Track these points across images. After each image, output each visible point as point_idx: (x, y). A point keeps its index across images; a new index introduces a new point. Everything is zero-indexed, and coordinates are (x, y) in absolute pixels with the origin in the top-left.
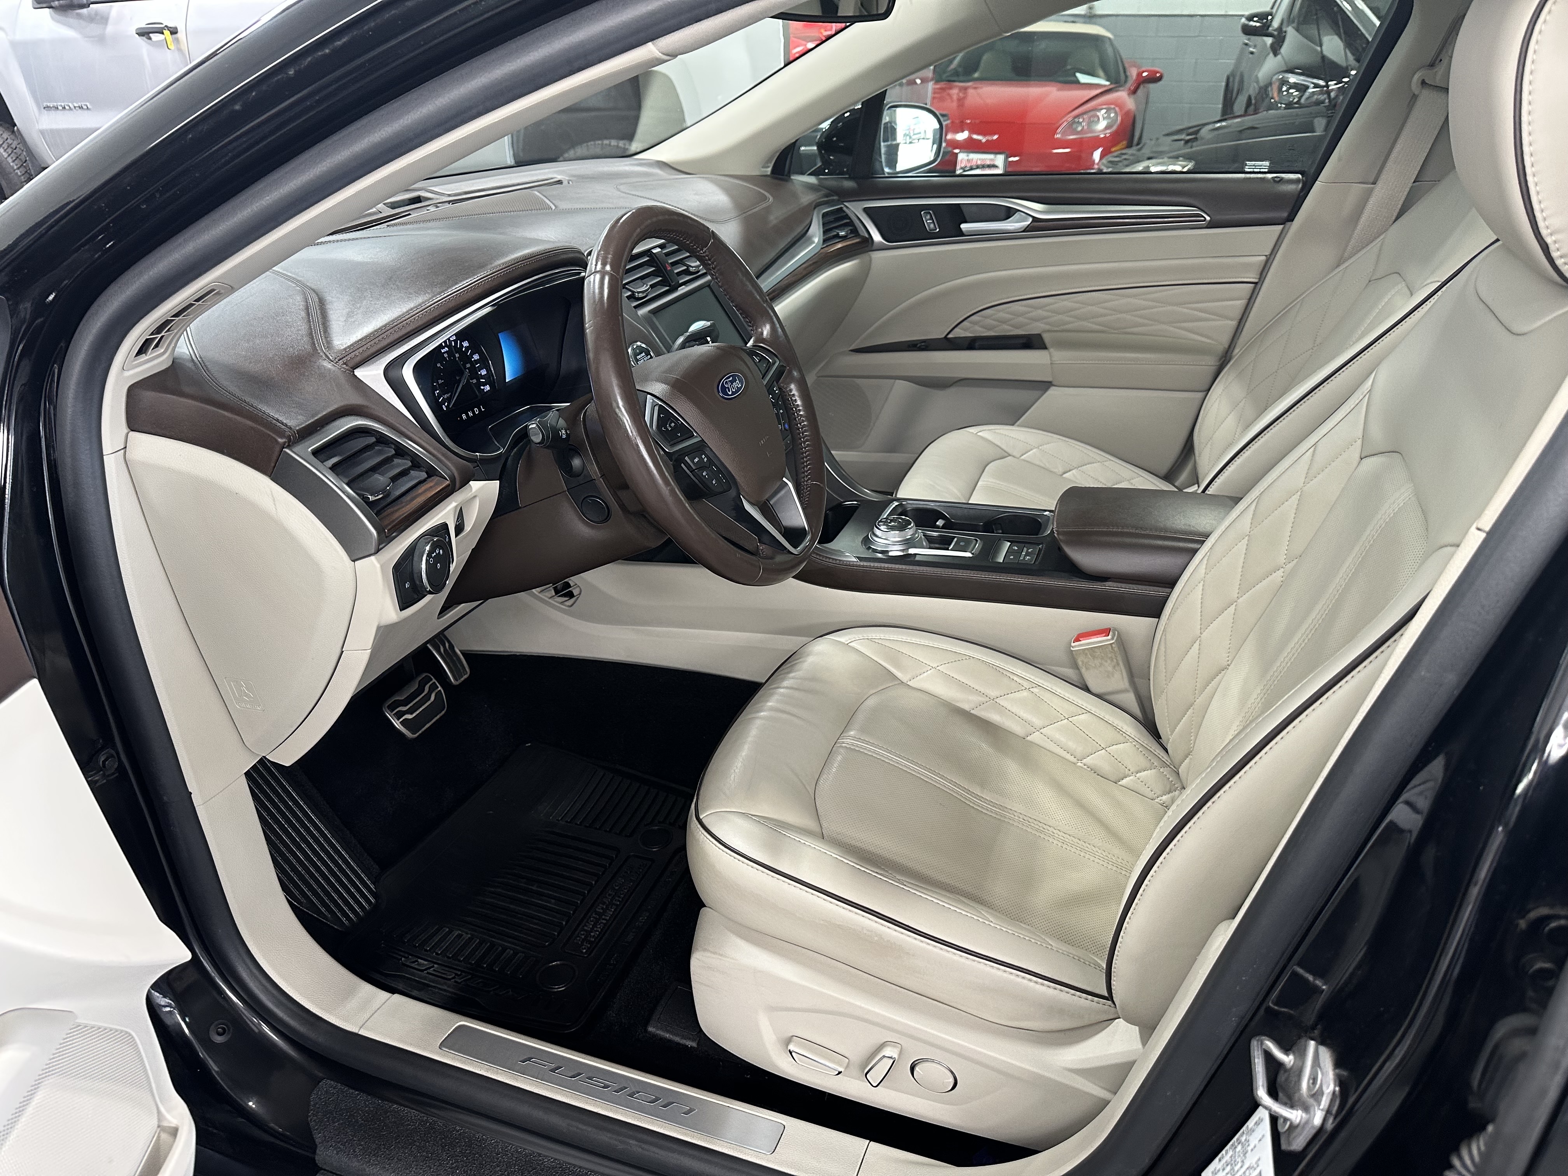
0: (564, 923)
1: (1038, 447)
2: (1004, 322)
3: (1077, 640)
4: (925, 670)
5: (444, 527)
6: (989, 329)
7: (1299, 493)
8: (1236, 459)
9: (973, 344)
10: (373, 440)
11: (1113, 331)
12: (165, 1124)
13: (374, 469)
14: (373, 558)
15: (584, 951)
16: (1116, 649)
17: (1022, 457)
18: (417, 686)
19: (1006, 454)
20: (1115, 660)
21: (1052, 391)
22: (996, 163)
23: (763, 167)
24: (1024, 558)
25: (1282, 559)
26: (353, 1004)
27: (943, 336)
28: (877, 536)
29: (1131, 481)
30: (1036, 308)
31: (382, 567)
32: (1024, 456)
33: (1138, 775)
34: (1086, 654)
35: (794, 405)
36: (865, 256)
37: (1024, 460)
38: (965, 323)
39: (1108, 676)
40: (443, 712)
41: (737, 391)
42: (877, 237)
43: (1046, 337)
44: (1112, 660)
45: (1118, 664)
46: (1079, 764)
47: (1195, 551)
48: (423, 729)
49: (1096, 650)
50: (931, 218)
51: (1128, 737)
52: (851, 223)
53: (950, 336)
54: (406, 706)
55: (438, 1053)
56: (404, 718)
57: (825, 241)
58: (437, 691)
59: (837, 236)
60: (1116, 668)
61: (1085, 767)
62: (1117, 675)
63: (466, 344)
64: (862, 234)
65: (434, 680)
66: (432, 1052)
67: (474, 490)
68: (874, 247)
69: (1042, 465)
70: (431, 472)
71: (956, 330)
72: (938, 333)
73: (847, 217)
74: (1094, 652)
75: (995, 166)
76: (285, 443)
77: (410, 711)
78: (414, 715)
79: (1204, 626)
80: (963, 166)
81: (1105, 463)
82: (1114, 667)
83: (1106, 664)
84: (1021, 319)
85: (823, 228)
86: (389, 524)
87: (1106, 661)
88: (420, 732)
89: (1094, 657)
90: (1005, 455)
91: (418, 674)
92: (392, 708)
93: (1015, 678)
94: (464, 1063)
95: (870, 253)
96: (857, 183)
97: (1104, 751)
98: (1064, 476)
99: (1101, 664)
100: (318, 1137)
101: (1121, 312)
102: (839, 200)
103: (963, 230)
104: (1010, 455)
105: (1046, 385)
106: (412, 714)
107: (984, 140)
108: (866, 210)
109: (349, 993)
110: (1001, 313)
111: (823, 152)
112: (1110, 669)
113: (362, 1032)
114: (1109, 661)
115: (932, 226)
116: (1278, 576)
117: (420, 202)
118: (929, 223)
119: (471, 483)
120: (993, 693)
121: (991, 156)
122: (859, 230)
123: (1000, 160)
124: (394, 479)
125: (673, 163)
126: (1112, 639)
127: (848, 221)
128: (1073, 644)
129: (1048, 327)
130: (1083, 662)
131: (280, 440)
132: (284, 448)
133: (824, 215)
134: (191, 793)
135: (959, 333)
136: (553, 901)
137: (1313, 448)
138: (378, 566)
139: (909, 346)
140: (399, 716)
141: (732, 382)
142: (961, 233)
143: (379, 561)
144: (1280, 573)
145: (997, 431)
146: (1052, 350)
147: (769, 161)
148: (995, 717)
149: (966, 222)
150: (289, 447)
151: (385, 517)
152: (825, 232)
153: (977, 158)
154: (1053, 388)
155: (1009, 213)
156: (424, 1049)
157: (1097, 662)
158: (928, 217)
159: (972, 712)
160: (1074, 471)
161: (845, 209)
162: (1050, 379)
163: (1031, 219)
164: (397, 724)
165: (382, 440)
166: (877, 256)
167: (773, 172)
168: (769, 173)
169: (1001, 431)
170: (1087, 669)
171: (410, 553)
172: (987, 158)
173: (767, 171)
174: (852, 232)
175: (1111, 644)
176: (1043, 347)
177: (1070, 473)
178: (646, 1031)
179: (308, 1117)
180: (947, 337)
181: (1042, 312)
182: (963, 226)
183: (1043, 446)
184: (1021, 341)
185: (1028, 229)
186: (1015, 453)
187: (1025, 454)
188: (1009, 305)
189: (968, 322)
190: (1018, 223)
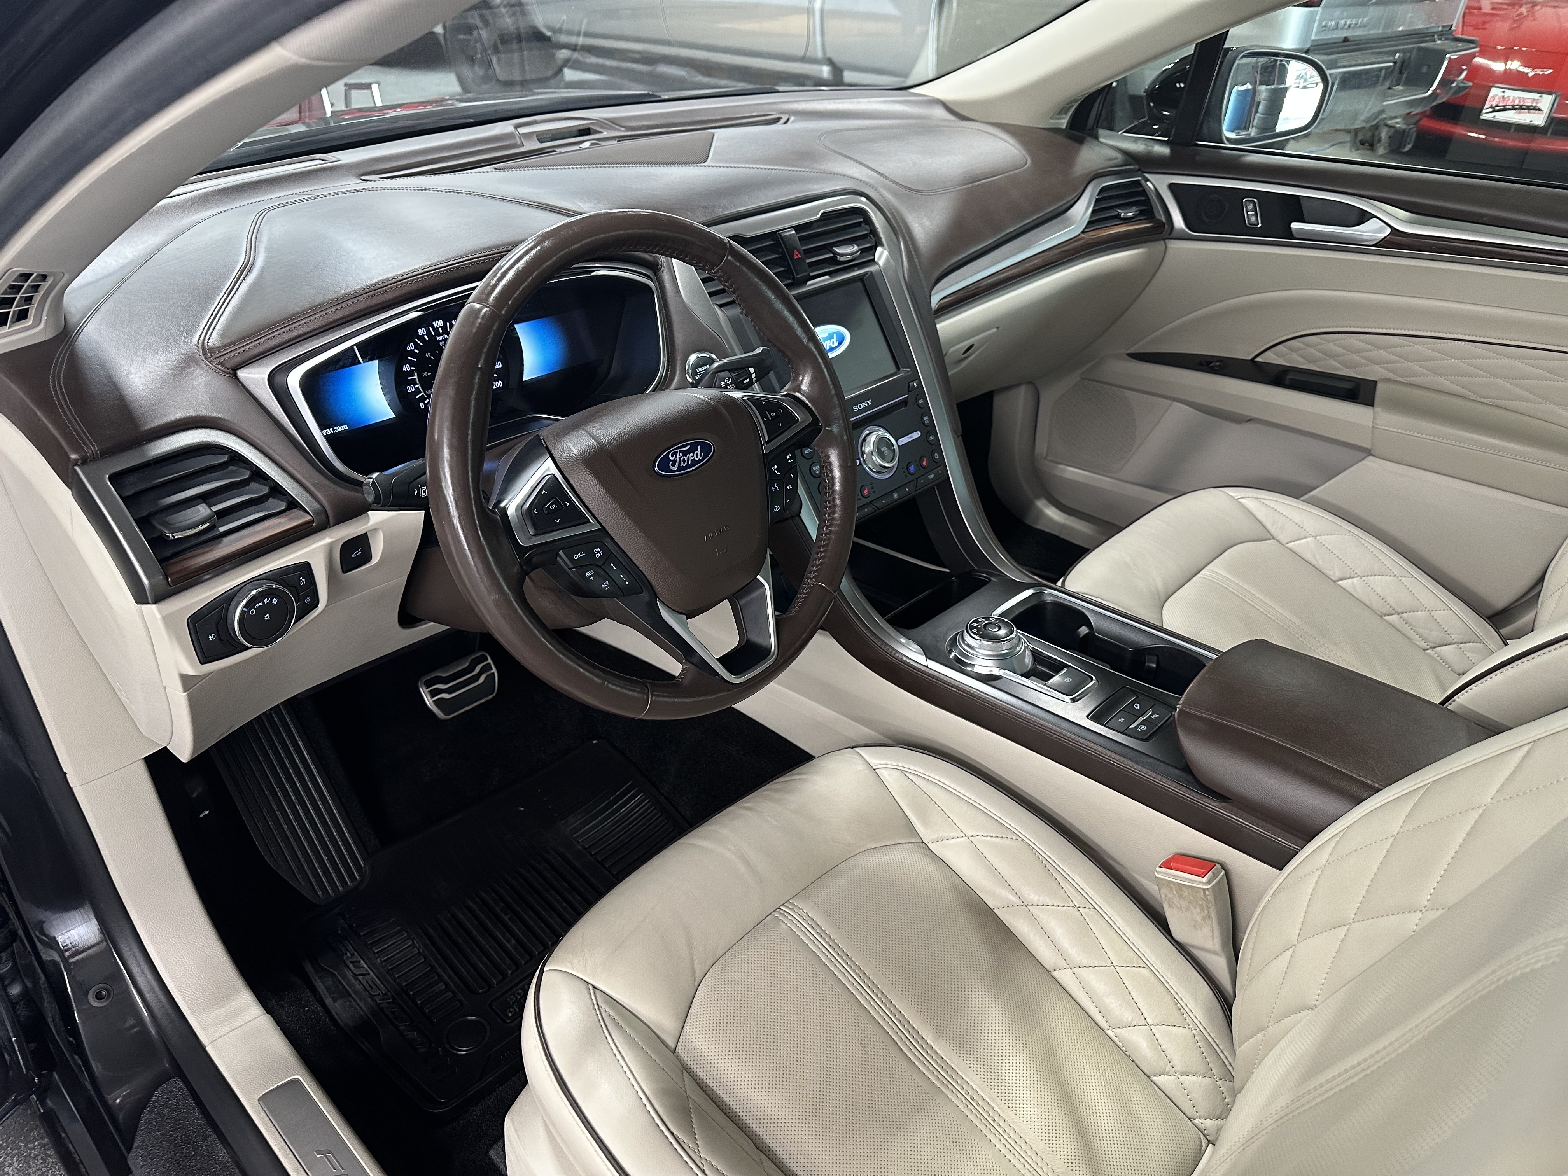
0: (509, 972)
1: (1315, 537)
3: (1167, 865)
4: (955, 834)
7: (1480, 811)
9: (1282, 377)
10: (225, 458)
11: (1478, 399)
13: (204, 498)
14: (157, 606)
15: (510, 1015)
16: (1210, 897)
17: (1289, 545)
18: (467, 664)
19: (1269, 536)
20: (1206, 912)
21: (1370, 463)
22: (1540, 106)
23: (1051, 118)
24: (1137, 727)
26: (222, 1011)
27: (1250, 358)
29: (1433, 613)
30: (1381, 348)
31: (167, 620)
32: (1293, 543)
33: (1182, 1078)
34: (1171, 889)
35: (827, 475)
36: (1158, 246)
37: (1288, 548)
38: (1280, 346)
39: (1195, 926)
40: (491, 697)
41: (688, 466)
42: (1178, 221)
43: (1380, 388)
44: (1202, 910)
45: (1209, 917)
46: (1109, 1032)
48: (460, 712)
49: (1184, 889)
50: (1255, 209)
51: (1189, 1020)
52: (1148, 202)
53: (1259, 359)
54: (446, 683)
55: (253, 1107)
56: (439, 696)
57: (1090, 223)
58: (489, 673)
59: (1118, 216)
60: (1207, 921)
61: (1116, 1040)
62: (1207, 930)
64: (1158, 217)
65: (490, 661)
66: (249, 1101)
67: (371, 523)
68: (1174, 234)
69: (1312, 560)
70: (293, 505)
71: (1268, 353)
72: (1244, 353)
73: (1144, 192)
74: (1182, 890)
75: (1537, 109)
76: (77, 460)
77: (449, 691)
78: (453, 695)
79: (1302, 937)
80: (1494, 104)
81: (1403, 579)
82: (1204, 919)
83: (1194, 911)
84: (1356, 358)
85: (1094, 207)
86: (177, 572)
87: (1195, 908)
88: (456, 714)
89: (1181, 896)
90: (1264, 535)
91: (479, 650)
92: (428, 684)
93: (1066, 886)
94: (267, 1129)
95: (1167, 241)
96: (1172, 150)
97: (1147, 1027)
98: (1340, 583)
99: (1188, 909)
100: (139, 1139)
101: (1496, 376)
102: (1139, 170)
103: (1293, 231)
104: (1274, 539)
105: (1364, 453)
106: (450, 693)
107: (1530, 75)
108: (1172, 187)
109: (223, 997)
110: (1331, 344)
111: (1152, 104)
112: (1198, 918)
113: (209, 1049)
114: (1198, 909)
115: (1253, 219)
116: (1411, 921)
117: (586, 134)
118: (1251, 215)
119: (370, 513)
120: (1029, 897)
121: (1536, 96)
122: (1155, 210)
123: (1546, 102)
124: (223, 514)
125: (956, 102)
126: (1209, 882)
127: (1143, 198)
128: (1158, 869)
129: (1391, 376)
130: (1166, 896)
131: (73, 456)
132: (76, 465)
133: (1103, 190)
134: (66, 773)
135: (1270, 358)
136: (513, 942)
138: (158, 616)
139: (1201, 364)
140: (433, 694)
141: (685, 453)
142: (1289, 234)
143: (160, 612)
144: (1416, 918)
145: (1266, 502)
146: (1377, 409)
147: (1063, 111)
148: (1021, 927)
149: (1302, 221)
150: (85, 463)
151: (176, 562)
152: (1094, 212)
153: (1516, 96)
154: (1371, 458)
155: (1363, 217)
156: (247, 1094)
157: (1184, 904)
158: (1251, 207)
159: (996, 911)
160: (1355, 580)
161: (1143, 182)
162: (1369, 447)
163: (1389, 230)
164: (429, 701)
165: (237, 459)
166: (1175, 245)
167: (1072, 124)
168: (1064, 127)
169: (1272, 504)
170: (1170, 906)
171: (227, 600)
172: (1529, 97)
173: (1062, 124)
174: (1142, 212)
175: (1204, 890)
176: (1370, 402)
177: (1349, 581)
178: (487, 1153)
180: (1253, 360)
181: (1384, 354)
182: (1295, 225)
183: (1322, 537)
184: (1347, 385)
185: (1383, 243)
186: (1281, 537)
187: (1294, 541)
188: (1343, 335)
189: (1285, 347)
190: (1373, 231)
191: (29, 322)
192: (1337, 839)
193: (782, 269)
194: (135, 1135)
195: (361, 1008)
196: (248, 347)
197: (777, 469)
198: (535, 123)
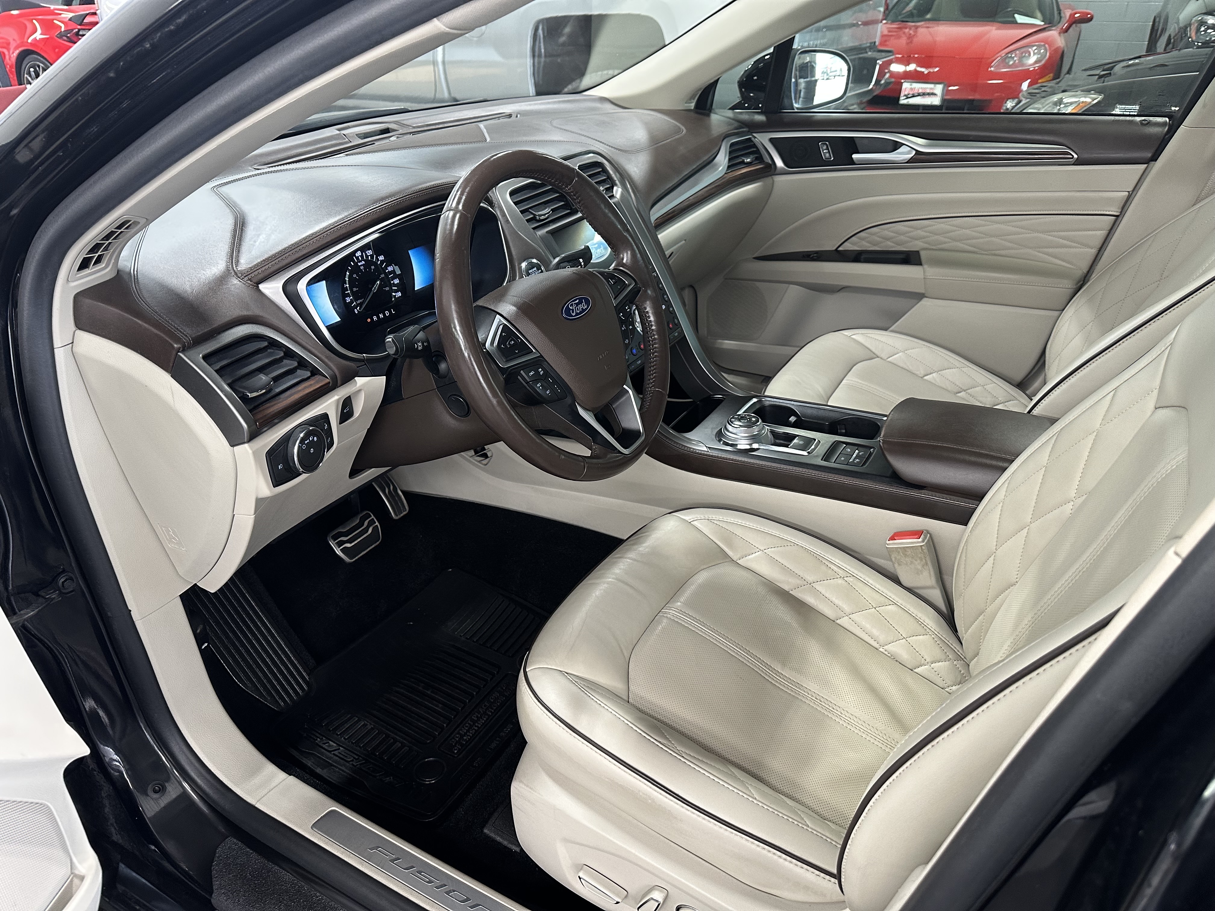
0: (445, 725)
1: (904, 352)
2: (888, 239)
3: (892, 538)
4: (753, 551)
5: (325, 417)
6: (874, 245)
7: (1095, 434)
8: (1062, 384)
9: (858, 257)
10: (266, 344)
11: (983, 252)
12: (77, 872)
13: (261, 370)
14: (246, 445)
15: (456, 751)
16: (926, 551)
17: (889, 360)
18: (358, 521)
19: (875, 356)
20: (924, 560)
21: (925, 302)
22: (935, 92)
23: (686, 103)
24: (854, 460)
25: (1073, 493)
26: (257, 780)
27: (834, 248)
28: (728, 431)
29: (985, 387)
30: (917, 229)
31: (255, 453)
32: (891, 358)
33: (933, 665)
34: (899, 552)
35: (647, 320)
36: (768, 180)
37: (888, 362)
38: (853, 238)
39: (918, 573)
40: (378, 543)
41: (581, 313)
42: (779, 163)
43: (923, 254)
44: (921, 560)
45: (927, 564)
46: (881, 649)
47: (1004, 469)
48: (359, 556)
49: (908, 550)
50: (827, 149)
51: (928, 630)
52: (758, 151)
53: (840, 249)
54: (347, 536)
55: (309, 833)
56: (344, 546)
57: (729, 167)
58: (374, 526)
59: (743, 162)
60: (925, 567)
61: (886, 653)
62: (926, 573)
63: (381, 258)
64: (766, 161)
65: (373, 517)
66: (305, 830)
67: (358, 385)
68: (777, 172)
69: (905, 366)
70: (315, 372)
71: (846, 244)
72: (830, 246)
73: (754, 146)
74: (906, 551)
75: (934, 94)
76: (180, 348)
77: (349, 541)
78: (353, 544)
79: (1000, 543)
80: (906, 93)
81: (963, 369)
82: (923, 566)
83: (916, 563)
84: (902, 237)
85: (729, 156)
86: (261, 418)
87: (916, 560)
88: (357, 558)
89: (906, 555)
90: (873, 356)
91: (362, 511)
92: (335, 538)
93: (833, 567)
94: (326, 843)
95: (773, 176)
96: (767, 117)
97: (904, 640)
98: (925, 378)
99: (912, 563)
100: (216, 884)
101: (991, 236)
102: (749, 131)
103: (854, 159)
104: (878, 357)
105: (920, 296)
106: (351, 543)
107: (926, 72)
108: (772, 140)
109: (254, 771)
110: (886, 231)
111: (743, 90)
112: (919, 567)
113: (258, 806)
114: (919, 561)
115: (827, 155)
116: (1068, 508)
117: (389, 132)
118: (825, 153)
119: (356, 378)
120: (810, 578)
121: (932, 86)
122: (764, 157)
123: (938, 89)
124: (276, 379)
125: (616, 98)
126: (923, 541)
127: (755, 149)
128: (888, 542)
129: (926, 246)
130: (896, 558)
131: (175, 345)
132: (179, 352)
133: (732, 145)
134: (130, 611)
135: (848, 246)
136: (440, 705)
137: (1113, 393)
138: (250, 452)
139: (804, 256)
140: (340, 544)
141: (577, 304)
142: (852, 162)
143: (251, 449)
144: (1070, 506)
145: (868, 335)
146: (926, 266)
147: (692, 97)
148: (810, 600)
149: (858, 152)
150: (183, 351)
151: (260, 411)
152: (730, 160)
153: (919, 87)
154: (925, 299)
155: (896, 146)
156: (300, 827)
157: (908, 560)
158: (825, 147)
159: (791, 592)
160: (934, 374)
161: (753, 139)
162: (923, 291)
163: (914, 152)
164: (338, 552)
165: (274, 344)
166: (779, 179)
167: (697, 106)
168: (693, 108)
169: (873, 336)
170: (899, 565)
171: (286, 440)
172: (927, 87)
173: (692, 106)
174: (756, 159)
175: (921, 546)
176: (919, 263)
177: (931, 375)
178: (482, 831)
179: (212, 866)
180: (836, 250)
181: (921, 233)
182: (855, 156)
183: (908, 351)
184: (902, 256)
185: (910, 161)
186: (884, 356)
187: (891, 357)
188: (893, 224)
189: (857, 238)
190: (903, 155)
191: (102, 265)
192: (1008, 482)
193: (563, 203)
194: (212, 882)
195: (343, 771)
196: (267, 266)
197: (622, 316)
198: (349, 127)
